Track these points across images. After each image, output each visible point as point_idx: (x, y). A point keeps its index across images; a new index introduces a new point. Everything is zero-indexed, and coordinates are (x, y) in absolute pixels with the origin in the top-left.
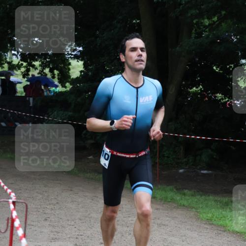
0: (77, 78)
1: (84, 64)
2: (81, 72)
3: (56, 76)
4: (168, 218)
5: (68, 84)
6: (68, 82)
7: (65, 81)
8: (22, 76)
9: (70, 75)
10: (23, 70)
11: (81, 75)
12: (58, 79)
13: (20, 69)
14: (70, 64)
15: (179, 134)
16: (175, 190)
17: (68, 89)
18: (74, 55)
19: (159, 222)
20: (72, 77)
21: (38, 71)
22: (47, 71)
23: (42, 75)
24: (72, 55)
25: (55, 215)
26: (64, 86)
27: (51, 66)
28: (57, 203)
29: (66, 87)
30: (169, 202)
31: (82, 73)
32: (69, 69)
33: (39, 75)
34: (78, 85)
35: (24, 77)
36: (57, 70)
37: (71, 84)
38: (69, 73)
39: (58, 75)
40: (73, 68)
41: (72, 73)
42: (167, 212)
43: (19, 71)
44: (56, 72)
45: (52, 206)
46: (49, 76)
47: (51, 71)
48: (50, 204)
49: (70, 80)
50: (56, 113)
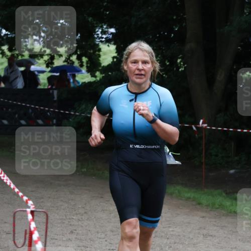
0: (109, 65)
1: (117, 48)
2: (114, 58)
3: (85, 64)
4: (215, 228)
5: (98, 74)
6: (99, 70)
7: (94, 70)
8: (45, 66)
9: (101, 62)
10: (46, 58)
11: (113, 62)
12: (87, 67)
13: (42, 58)
14: (100, 50)
15: (229, 128)
16: (224, 194)
17: (98, 79)
18: (105, 38)
19: (205, 232)
20: (102, 65)
21: (63, 58)
22: (74, 58)
23: (68, 63)
24: (103, 38)
25: (82, 226)
26: (93, 75)
27: (79, 53)
28: (85, 213)
29: (95, 77)
30: (217, 208)
31: (115, 60)
32: (100, 56)
33: (65, 64)
34: (110, 73)
35: (47, 66)
36: (86, 57)
37: (101, 73)
38: (99, 60)
39: (87, 63)
40: (105, 54)
41: (103, 59)
42: (214, 220)
43: (42, 59)
44: (84, 59)
45: (79, 217)
46: (77, 64)
47: (79, 58)
48: (77, 214)
49: (100, 68)
50: (84, 106)
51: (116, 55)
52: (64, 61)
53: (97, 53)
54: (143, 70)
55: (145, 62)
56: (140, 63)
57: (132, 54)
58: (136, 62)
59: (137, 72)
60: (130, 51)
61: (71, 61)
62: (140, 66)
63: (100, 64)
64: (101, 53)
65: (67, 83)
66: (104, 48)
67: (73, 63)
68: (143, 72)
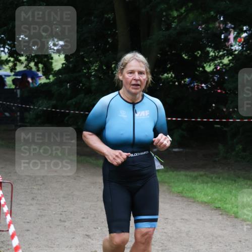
0: (59, 70)
1: (65, 57)
2: (63, 64)
3: (41, 69)
5: (51, 76)
6: (52, 74)
7: (48, 74)
8: (9, 71)
9: (53, 67)
10: (11, 64)
11: (62, 67)
12: (43, 71)
14: (52, 58)
17: (51, 80)
20: (54, 70)
21: (24, 65)
22: (32, 64)
23: (28, 68)
26: (47, 78)
27: (36, 61)
28: (44, 184)
29: (49, 79)
31: (64, 66)
32: (52, 63)
33: (25, 69)
34: (60, 76)
35: (11, 71)
36: (41, 63)
37: (54, 76)
38: (52, 66)
39: (43, 68)
41: (56, 65)
43: (7, 65)
44: (40, 66)
45: (39, 187)
46: (34, 69)
47: (36, 65)
48: (37, 185)
49: (53, 72)
50: (41, 102)
51: (64, 62)
52: (25, 67)
53: (50, 61)
54: (140, 80)
55: (140, 73)
56: (136, 73)
57: (128, 64)
58: (132, 72)
59: (134, 82)
60: (126, 62)
61: (30, 66)
62: (137, 76)
63: (53, 69)
64: (53, 61)
65: (27, 84)
66: (55, 56)
67: (31, 68)
68: (139, 83)
